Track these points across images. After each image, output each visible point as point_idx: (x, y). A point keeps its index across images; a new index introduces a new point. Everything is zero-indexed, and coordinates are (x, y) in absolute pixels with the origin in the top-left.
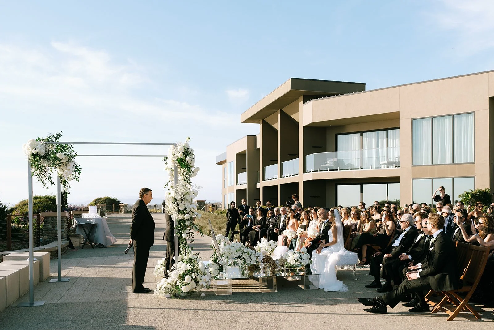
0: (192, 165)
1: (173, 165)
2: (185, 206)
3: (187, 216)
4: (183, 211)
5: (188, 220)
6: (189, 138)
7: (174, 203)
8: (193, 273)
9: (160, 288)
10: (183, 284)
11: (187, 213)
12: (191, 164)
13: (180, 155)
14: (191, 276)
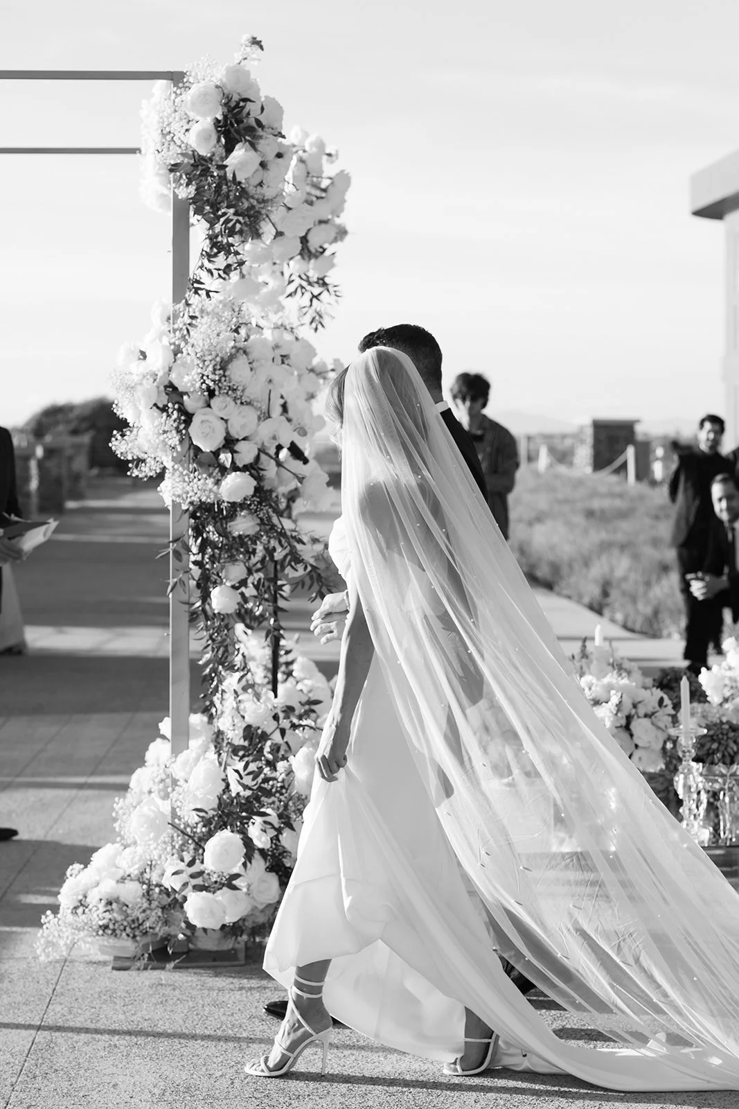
0: (268, 192)
1: (166, 192)
2: (227, 428)
3: (235, 486)
4: (216, 454)
5: (243, 506)
6: (256, 42)
7: (164, 409)
8: (258, 820)
9: (82, 904)
10: (199, 881)
11: (235, 468)
12: (261, 184)
13: (199, 134)
14: (243, 832)
